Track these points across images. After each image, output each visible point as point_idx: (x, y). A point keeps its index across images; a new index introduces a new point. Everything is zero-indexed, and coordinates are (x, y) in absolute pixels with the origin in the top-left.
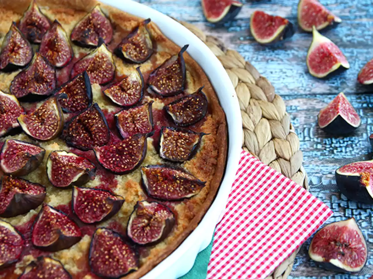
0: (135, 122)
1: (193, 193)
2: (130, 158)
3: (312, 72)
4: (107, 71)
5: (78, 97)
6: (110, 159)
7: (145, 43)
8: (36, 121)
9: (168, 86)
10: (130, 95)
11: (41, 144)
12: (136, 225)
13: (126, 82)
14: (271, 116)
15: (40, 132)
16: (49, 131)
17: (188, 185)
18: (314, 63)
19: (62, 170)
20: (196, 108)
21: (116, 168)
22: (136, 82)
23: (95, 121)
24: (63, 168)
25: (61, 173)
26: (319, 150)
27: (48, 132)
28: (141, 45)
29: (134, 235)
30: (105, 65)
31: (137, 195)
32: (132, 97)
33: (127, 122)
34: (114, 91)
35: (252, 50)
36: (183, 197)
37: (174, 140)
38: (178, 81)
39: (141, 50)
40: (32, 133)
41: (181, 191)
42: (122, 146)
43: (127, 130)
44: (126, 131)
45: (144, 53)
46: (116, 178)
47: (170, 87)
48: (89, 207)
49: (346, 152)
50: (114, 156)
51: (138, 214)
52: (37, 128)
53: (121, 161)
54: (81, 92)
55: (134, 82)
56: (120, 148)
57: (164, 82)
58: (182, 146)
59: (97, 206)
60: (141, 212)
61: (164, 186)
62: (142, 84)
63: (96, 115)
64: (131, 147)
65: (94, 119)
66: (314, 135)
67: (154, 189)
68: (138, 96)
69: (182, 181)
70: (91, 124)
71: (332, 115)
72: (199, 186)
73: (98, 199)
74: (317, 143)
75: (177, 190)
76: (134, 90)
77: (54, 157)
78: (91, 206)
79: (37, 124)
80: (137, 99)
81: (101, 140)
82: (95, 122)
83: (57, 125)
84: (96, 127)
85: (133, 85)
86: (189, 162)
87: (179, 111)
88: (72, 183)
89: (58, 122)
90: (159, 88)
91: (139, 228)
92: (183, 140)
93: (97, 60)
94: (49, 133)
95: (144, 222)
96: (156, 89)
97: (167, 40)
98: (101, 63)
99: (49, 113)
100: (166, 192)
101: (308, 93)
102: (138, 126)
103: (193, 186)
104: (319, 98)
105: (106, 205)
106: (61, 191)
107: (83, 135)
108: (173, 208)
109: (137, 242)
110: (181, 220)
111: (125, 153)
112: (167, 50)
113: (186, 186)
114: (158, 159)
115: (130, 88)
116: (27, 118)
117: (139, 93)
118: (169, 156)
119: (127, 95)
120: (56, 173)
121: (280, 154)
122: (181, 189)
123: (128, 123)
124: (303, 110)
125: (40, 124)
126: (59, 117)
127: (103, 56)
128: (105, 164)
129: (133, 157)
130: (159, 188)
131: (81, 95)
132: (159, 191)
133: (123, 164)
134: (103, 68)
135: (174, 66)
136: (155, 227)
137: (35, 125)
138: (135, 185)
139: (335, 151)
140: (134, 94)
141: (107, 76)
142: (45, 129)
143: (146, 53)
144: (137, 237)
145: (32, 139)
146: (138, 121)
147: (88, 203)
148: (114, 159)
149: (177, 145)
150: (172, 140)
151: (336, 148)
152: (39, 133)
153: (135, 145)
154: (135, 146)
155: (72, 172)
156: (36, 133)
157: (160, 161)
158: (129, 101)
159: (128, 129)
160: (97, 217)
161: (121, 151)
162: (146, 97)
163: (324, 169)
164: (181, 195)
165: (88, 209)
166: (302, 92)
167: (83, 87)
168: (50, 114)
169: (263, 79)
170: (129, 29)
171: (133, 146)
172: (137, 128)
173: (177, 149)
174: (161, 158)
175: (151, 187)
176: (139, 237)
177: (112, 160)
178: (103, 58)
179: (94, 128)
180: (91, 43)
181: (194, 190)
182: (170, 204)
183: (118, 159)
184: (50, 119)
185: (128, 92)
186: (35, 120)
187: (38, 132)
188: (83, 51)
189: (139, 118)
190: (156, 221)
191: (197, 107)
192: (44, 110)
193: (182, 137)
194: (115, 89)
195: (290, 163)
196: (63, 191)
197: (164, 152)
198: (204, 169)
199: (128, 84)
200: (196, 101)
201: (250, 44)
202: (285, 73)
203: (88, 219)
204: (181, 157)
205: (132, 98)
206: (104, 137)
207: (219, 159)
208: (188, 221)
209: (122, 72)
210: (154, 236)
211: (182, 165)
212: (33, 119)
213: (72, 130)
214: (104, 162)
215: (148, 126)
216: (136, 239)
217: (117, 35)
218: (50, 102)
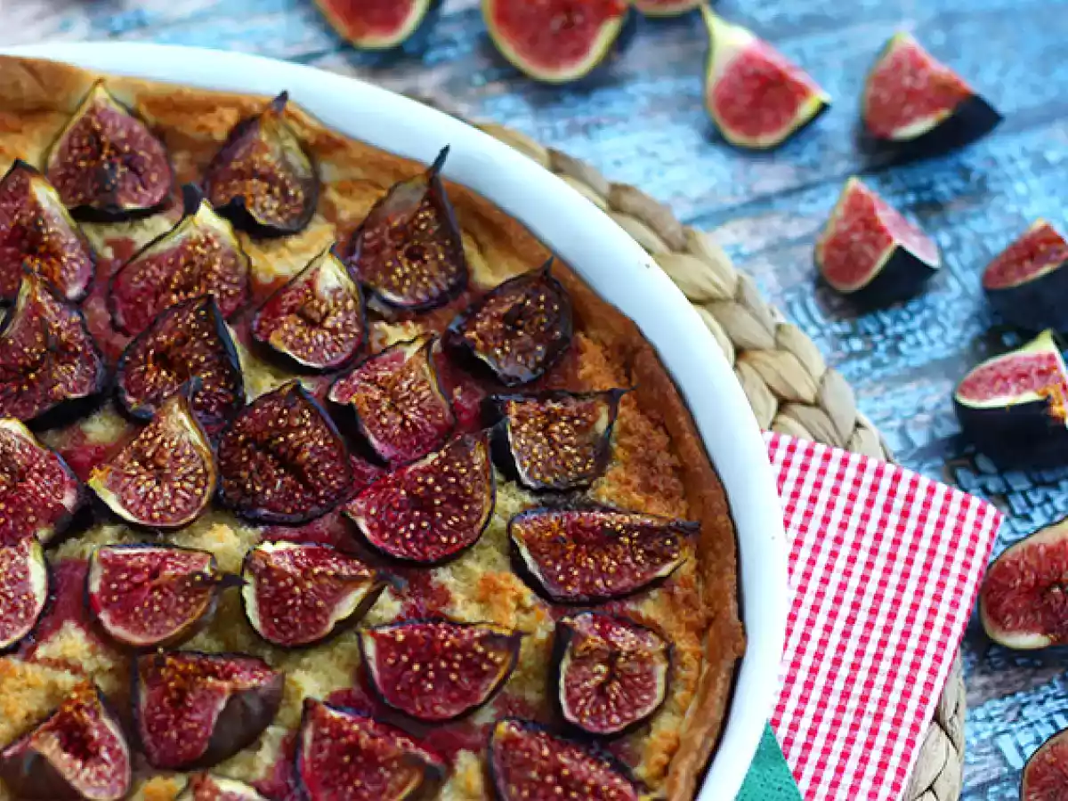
0: (400, 406)
1: (674, 559)
2: (456, 511)
3: (734, 136)
4: (228, 278)
5: (204, 376)
6: (402, 530)
7: (288, 167)
8: (144, 477)
9: (419, 278)
10: (334, 331)
11: (174, 540)
12: (577, 686)
13: (314, 297)
14: (702, 291)
15: (160, 504)
16: (188, 497)
17: (656, 542)
18: (735, 110)
19: (293, 596)
20: (542, 324)
21: (428, 549)
22: (339, 289)
23: (304, 433)
24: (297, 590)
25: (294, 605)
26: (860, 355)
27: (184, 498)
28: (281, 176)
29: (581, 715)
30: (218, 260)
31: (521, 607)
32: (342, 336)
33: (378, 412)
34: (291, 332)
35: (525, 108)
36: (649, 577)
37: (539, 430)
38: (441, 257)
39: (284, 190)
40: (138, 514)
41: (638, 563)
42: (424, 484)
43: (386, 436)
44: (386, 439)
45: (295, 197)
46: (434, 579)
47: (425, 279)
48: (431, 674)
49: (932, 342)
50: (408, 520)
51: (577, 655)
52: (151, 495)
53: (434, 524)
54: (207, 360)
55: (334, 292)
56: (421, 489)
57: (407, 270)
58: (565, 440)
59: (456, 665)
60: (583, 646)
61: (587, 562)
62: (357, 290)
63: (304, 416)
64: (453, 480)
65: (302, 426)
66: (826, 316)
67: (561, 578)
68: (355, 330)
69: (636, 534)
70: (296, 444)
71: (868, 249)
72: (685, 535)
73: (453, 645)
74: (846, 337)
75: (628, 565)
76: (340, 314)
77: (263, 566)
78: (437, 669)
79: (147, 485)
80: (357, 340)
81: (333, 483)
82: (307, 435)
83: (206, 473)
84: (312, 450)
85: (335, 299)
86: (604, 479)
87: (500, 343)
88: (339, 623)
89: (203, 463)
90: (397, 290)
91: (588, 694)
92: (563, 424)
93: (197, 253)
94: (186, 502)
95: (599, 673)
96: (390, 296)
97: (349, 143)
98: (206, 259)
99: (174, 443)
100: (597, 577)
101: (746, 199)
102: (411, 416)
103: (668, 542)
104: (782, 205)
105: (491, 655)
106: (304, 655)
107: (279, 482)
108: (637, 615)
109: (596, 729)
110: (680, 639)
111: (437, 502)
112: (358, 173)
113: (651, 548)
114: (521, 494)
115: (327, 313)
116: (116, 474)
117: (356, 320)
118: (543, 477)
119: (327, 333)
120: (275, 609)
121: (784, 393)
122: (639, 558)
123: (383, 413)
124: (760, 252)
125: (154, 482)
126: (205, 449)
127: (210, 235)
128: (393, 548)
129: (466, 507)
130: (576, 573)
131: (209, 369)
132: (578, 580)
133: (445, 533)
134: (215, 272)
135: (421, 216)
136: (631, 677)
137: (142, 490)
138: (508, 580)
139: (903, 347)
140: (344, 325)
141: (231, 292)
142: (174, 492)
143: (301, 194)
144: (592, 717)
145: (144, 533)
146: (407, 403)
147: (424, 665)
148: (412, 526)
149: (552, 444)
150: (534, 433)
151: (899, 338)
152: (158, 510)
153: (464, 470)
154: (463, 475)
155: (328, 593)
156: (151, 511)
157: (528, 499)
158: (338, 349)
159: (386, 431)
160: (466, 696)
161: (425, 498)
162: (376, 326)
163: (898, 403)
164: (643, 574)
165: (429, 680)
166: (729, 201)
167: (211, 343)
168: (177, 447)
169: (626, 189)
170: (220, 135)
171: (458, 476)
172: (411, 421)
173: (557, 453)
174: (528, 487)
175: (551, 578)
176: (596, 717)
177: (408, 529)
178: (209, 241)
179: (307, 454)
180: (130, 206)
181: (674, 551)
182: (623, 605)
183: (425, 524)
184: (182, 460)
185: (328, 323)
186: (139, 474)
187: (155, 507)
188: (112, 232)
189: (406, 394)
190: (635, 660)
191: (545, 320)
192: (159, 440)
193: (556, 415)
194: (293, 326)
195: (827, 412)
196: (313, 652)
197: (526, 469)
198: (661, 488)
199: (322, 302)
200: (538, 303)
201: (512, 91)
202: (654, 155)
203: (438, 708)
204: (577, 472)
205: (341, 339)
206: (337, 471)
207: (682, 450)
208: (696, 639)
209: (270, 270)
210: (637, 701)
211: (589, 493)
212: (134, 472)
213: (251, 476)
214: (385, 541)
215: (438, 408)
216: (591, 724)
217: (181, 161)
218: (170, 412)
